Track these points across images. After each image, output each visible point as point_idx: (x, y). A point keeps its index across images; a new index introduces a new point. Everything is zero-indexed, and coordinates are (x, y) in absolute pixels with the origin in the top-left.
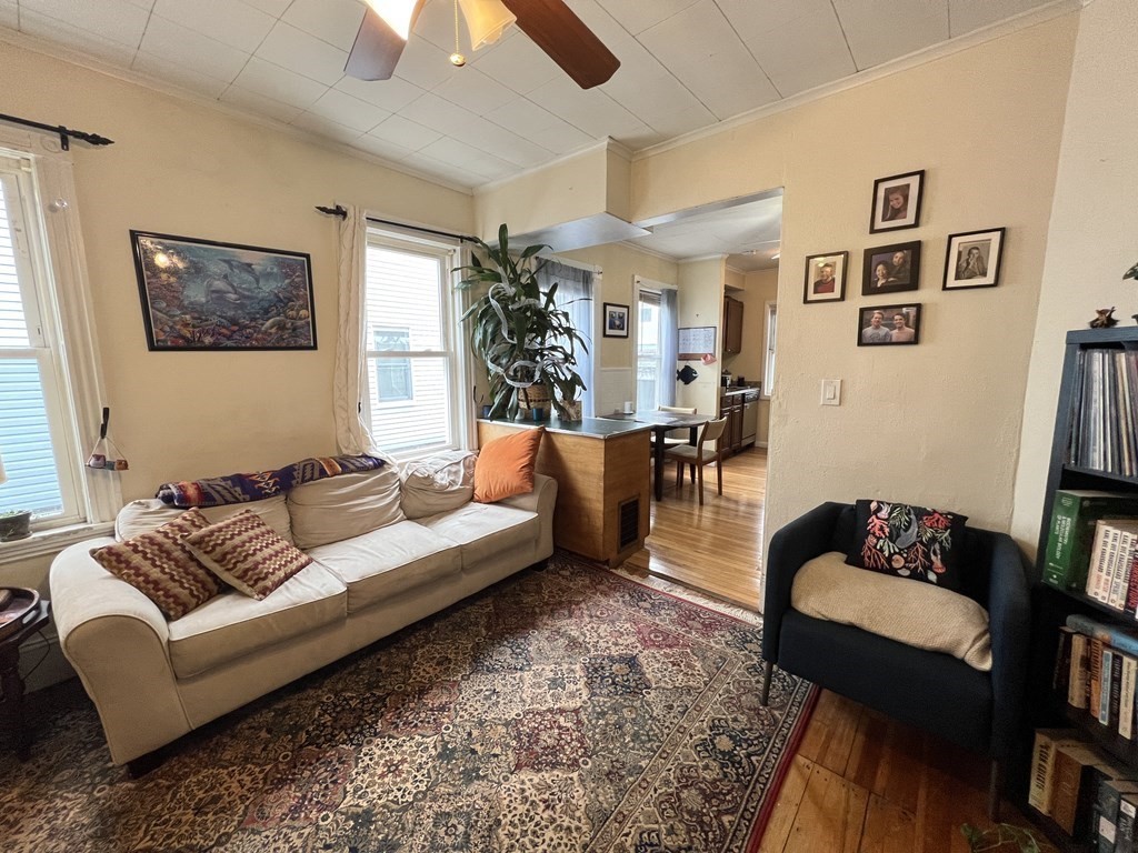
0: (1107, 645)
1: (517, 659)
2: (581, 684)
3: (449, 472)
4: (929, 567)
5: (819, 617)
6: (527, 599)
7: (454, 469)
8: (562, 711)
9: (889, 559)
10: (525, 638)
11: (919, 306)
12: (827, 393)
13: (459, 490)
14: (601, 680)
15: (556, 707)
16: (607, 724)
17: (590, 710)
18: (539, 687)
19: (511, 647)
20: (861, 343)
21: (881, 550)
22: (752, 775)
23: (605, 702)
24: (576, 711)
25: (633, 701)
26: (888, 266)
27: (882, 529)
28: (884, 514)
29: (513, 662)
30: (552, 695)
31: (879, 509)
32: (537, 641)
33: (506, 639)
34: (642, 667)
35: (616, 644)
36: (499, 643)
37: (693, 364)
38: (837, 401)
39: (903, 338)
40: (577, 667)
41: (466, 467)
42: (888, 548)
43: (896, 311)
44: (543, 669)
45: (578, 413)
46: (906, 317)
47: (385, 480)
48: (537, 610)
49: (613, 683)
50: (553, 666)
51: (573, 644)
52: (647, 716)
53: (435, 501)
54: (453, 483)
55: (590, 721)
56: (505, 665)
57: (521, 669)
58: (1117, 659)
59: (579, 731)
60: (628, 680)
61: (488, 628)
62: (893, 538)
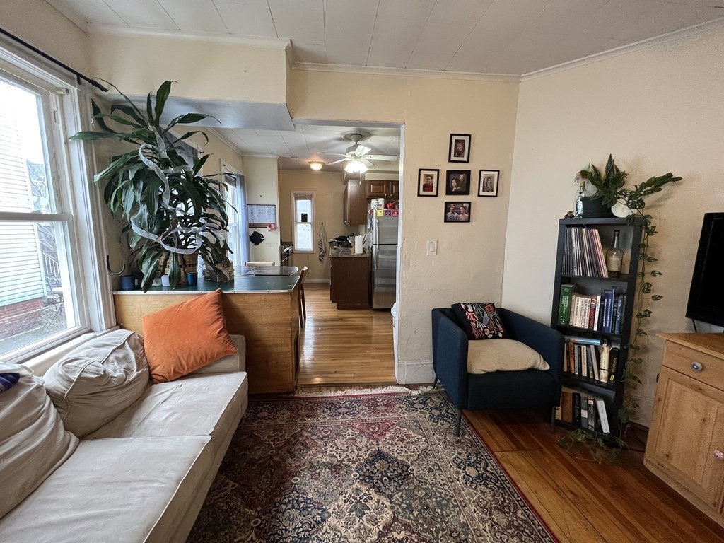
0: (575, 343)
1: (309, 513)
2: (376, 497)
3: (117, 359)
4: (498, 331)
5: (483, 373)
6: (258, 454)
7: (120, 354)
8: (387, 528)
9: (484, 332)
10: (295, 489)
11: (470, 203)
12: (429, 249)
13: (138, 376)
14: (381, 481)
15: (381, 528)
16: (420, 511)
17: (400, 510)
18: (353, 523)
19: (293, 507)
20: (446, 221)
21: (479, 328)
22: (498, 480)
23: (401, 497)
24: (395, 519)
25: (412, 482)
26: (457, 180)
27: (474, 317)
28: (470, 309)
29: (308, 519)
30: (368, 521)
31: (467, 308)
32: (308, 486)
33: (281, 503)
34: (390, 455)
35: (360, 449)
36: (277, 511)
37: (261, 231)
38: (435, 253)
39: (464, 219)
40: (357, 485)
41: (134, 348)
42: (481, 326)
43: (461, 205)
44: (338, 506)
45: (231, 273)
46: (465, 208)
47: (31, 400)
48: (277, 459)
49: (390, 479)
50: (341, 497)
51: (335, 468)
52: (430, 487)
53: (116, 401)
54: (128, 371)
55: (409, 519)
56: (306, 527)
57: (323, 520)
58: (580, 348)
59: (413, 533)
60: (394, 470)
61: (251, 505)
62: (481, 320)
